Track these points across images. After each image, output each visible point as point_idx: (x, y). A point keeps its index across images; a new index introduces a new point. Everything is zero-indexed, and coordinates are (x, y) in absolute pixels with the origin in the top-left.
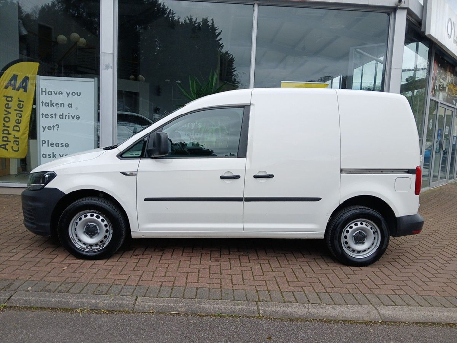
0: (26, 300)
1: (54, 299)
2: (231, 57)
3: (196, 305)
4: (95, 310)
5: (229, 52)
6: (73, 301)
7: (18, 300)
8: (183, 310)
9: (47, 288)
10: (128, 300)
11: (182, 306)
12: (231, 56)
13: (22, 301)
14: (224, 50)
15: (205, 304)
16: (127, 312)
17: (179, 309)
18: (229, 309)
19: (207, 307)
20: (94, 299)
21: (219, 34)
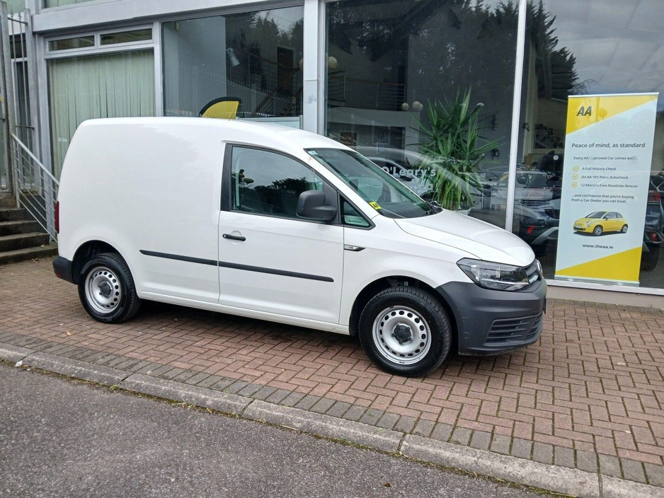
0: (138, 384)
1: (165, 387)
2: (568, 58)
3: (318, 423)
4: (201, 407)
5: (566, 50)
6: (183, 392)
7: (131, 383)
8: (299, 425)
9: (165, 375)
10: (241, 402)
11: (299, 420)
12: (570, 55)
13: (133, 385)
14: (557, 48)
15: (331, 423)
16: (233, 416)
17: (294, 424)
18: (359, 436)
19: (331, 426)
20: (206, 394)
21: (551, 23)
